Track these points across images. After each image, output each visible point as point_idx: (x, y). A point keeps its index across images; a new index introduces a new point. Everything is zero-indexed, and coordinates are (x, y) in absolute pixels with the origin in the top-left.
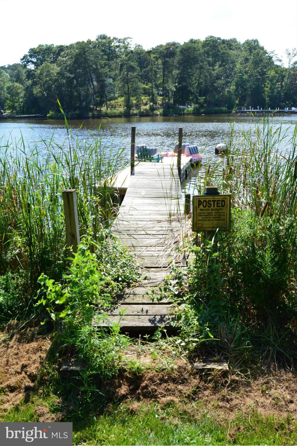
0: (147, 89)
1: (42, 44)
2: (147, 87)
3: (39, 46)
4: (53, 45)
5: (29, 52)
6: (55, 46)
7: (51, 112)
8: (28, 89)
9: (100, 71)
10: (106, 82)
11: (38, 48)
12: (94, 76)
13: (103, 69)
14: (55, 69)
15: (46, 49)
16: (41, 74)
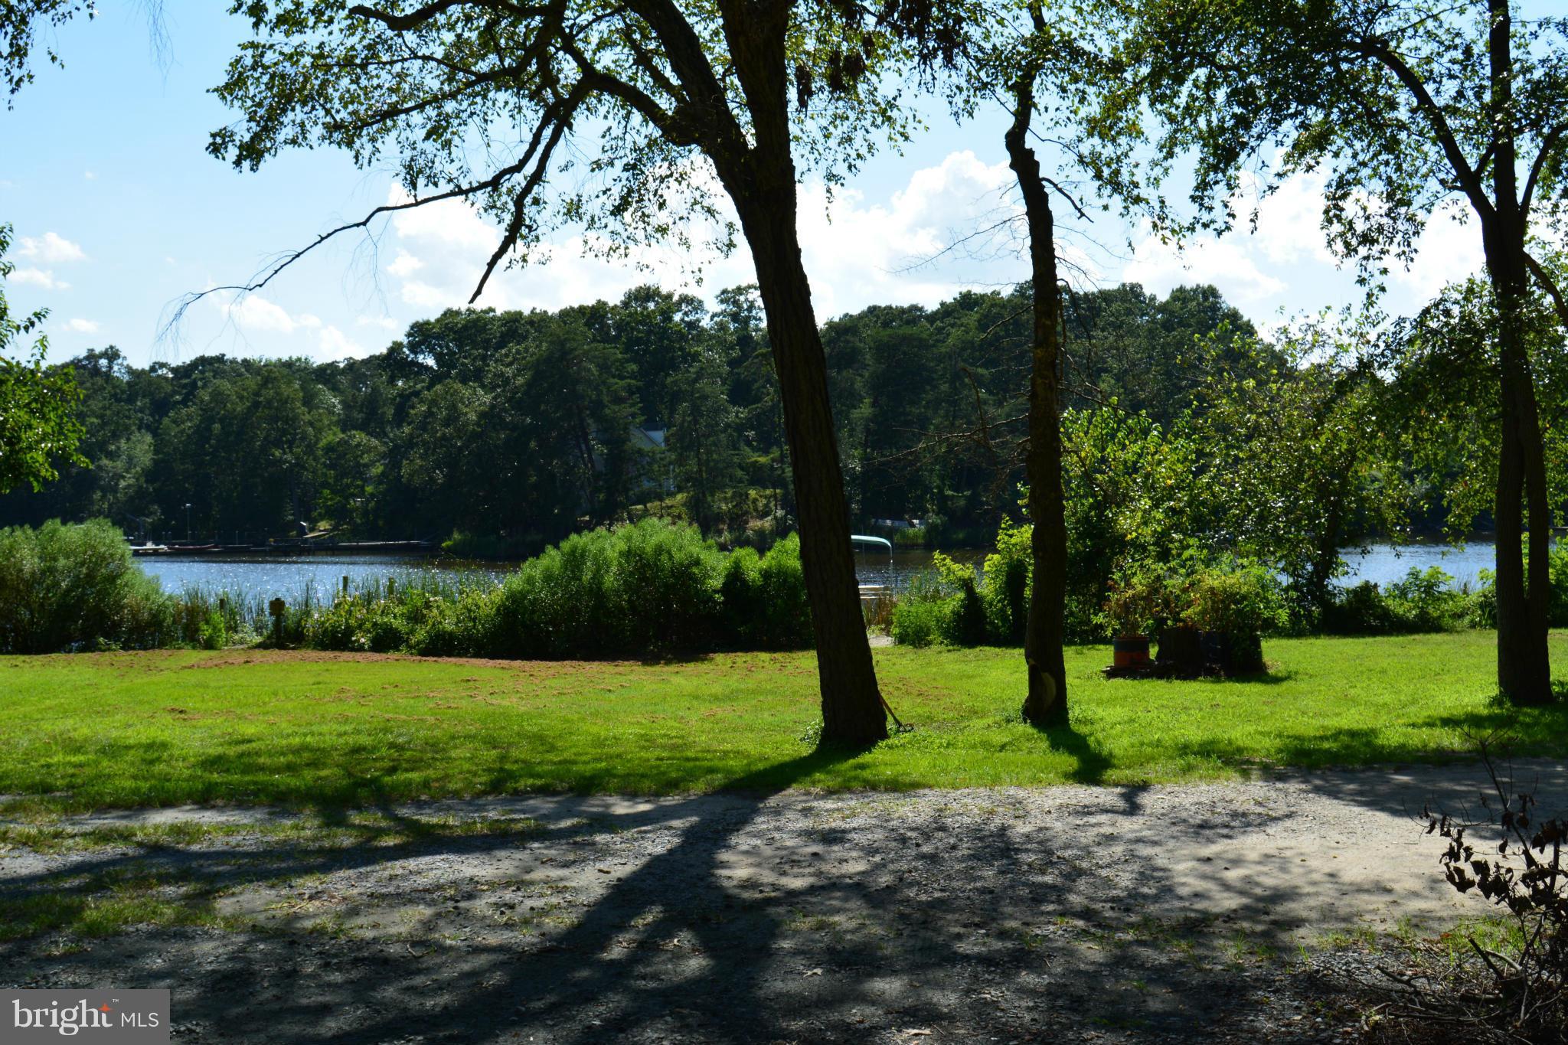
0: (762, 466)
1: (455, 308)
2: (763, 460)
3: (445, 314)
4: (492, 310)
5: (409, 335)
6: (499, 313)
7: (456, 536)
8: (395, 455)
9: (607, 411)
10: (626, 447)
11: (438, 321)
12: (592, 425)
13: (616, 408)
14: (476, 400)
15: (465, 327)
16: (430, 414)
